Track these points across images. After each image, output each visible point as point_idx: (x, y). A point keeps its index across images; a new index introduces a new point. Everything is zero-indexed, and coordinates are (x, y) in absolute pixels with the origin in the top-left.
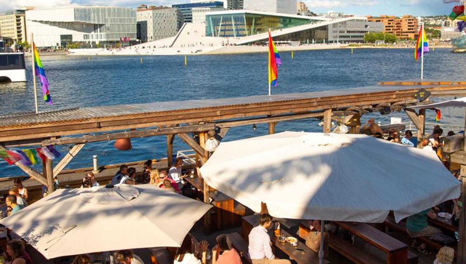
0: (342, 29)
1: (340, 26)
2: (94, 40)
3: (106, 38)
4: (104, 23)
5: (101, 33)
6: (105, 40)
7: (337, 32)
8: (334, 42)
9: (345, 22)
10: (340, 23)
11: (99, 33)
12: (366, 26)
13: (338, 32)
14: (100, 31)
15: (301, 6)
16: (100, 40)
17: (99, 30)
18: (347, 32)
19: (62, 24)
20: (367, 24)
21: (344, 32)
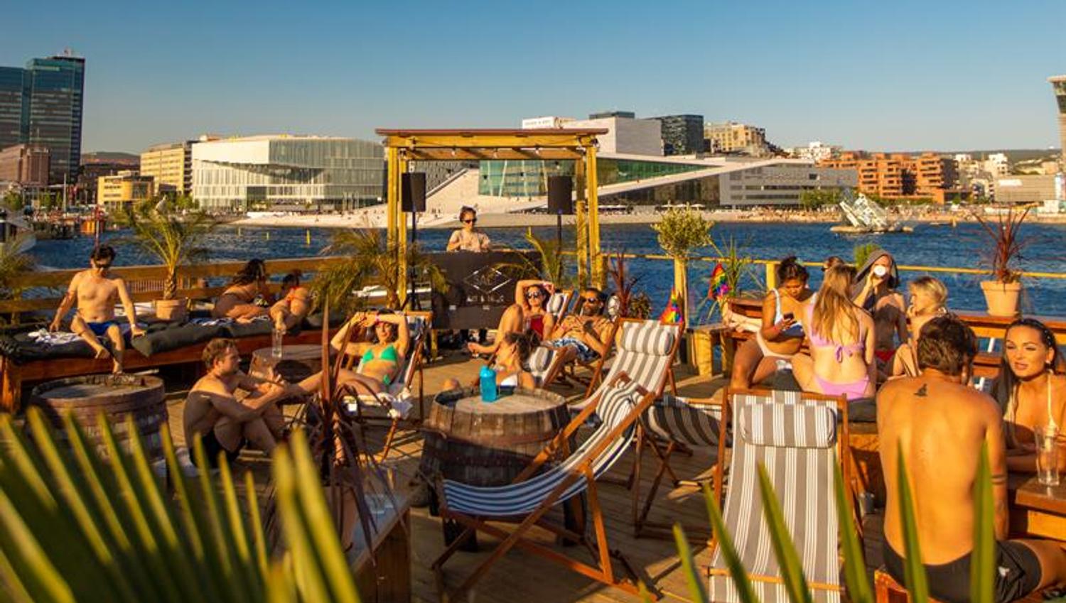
0: (752, 182)
1: (747, 178)
2: (303, 196)
3: (325, 194)
4: (321, 167)
5: (316, 185)
6: (323, 197)
7: (740, 188)
8: (734, 207)
9: (760, 169)
10: (747, 171)
11: (312, 184)
12: (813, 177)
13: (744, 187)
14: (315, 182)
15: (747, 134)
16: (312, 196)
17: (312, 180)
18: (767, 188)
19: (250, 167)
20: (815, 173)
21: (758, 188)
